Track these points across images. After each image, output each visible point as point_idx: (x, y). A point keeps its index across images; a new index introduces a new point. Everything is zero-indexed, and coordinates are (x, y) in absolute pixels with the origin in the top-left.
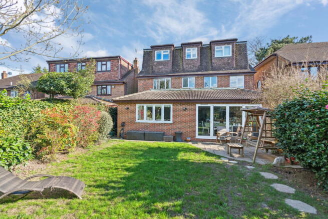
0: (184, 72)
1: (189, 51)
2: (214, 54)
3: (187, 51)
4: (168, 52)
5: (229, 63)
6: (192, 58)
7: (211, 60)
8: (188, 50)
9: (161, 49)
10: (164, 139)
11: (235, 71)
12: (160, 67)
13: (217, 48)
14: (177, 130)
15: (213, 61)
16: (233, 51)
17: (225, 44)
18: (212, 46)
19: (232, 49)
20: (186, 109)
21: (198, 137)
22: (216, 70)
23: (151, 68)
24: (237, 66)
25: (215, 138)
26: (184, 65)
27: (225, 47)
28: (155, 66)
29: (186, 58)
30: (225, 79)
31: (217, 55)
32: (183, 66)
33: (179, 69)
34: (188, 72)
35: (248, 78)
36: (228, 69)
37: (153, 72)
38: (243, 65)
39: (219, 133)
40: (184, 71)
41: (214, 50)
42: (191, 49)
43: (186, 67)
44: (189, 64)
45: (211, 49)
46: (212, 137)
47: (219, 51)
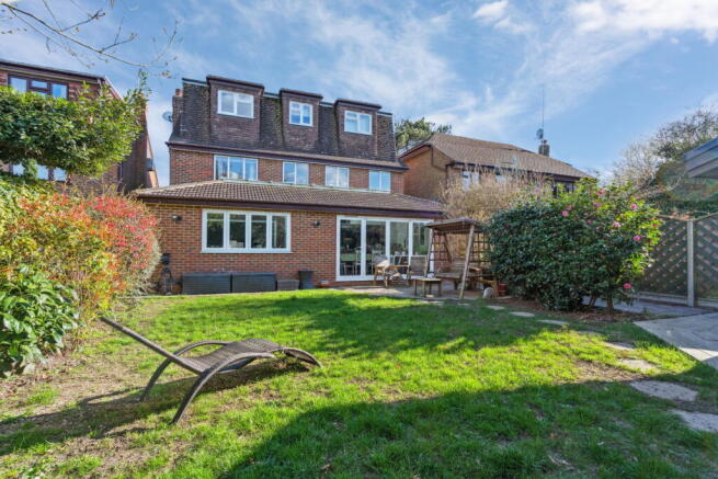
0: (287, 150)
1: (296, 109)
2: (343, 126)
3: (291, 108)
4: (250, 99)
5: (368, 147)
6: (302, 123)
7: (338, 135)
8: (294, 106)
9: (234, 90)
10: (279, 285)
11: (378, 163)
12: (232, 130)
13: (348, 114)
14: (302, 267)
15: (342, 137)
16: (373, 127)
17: (360, 110)
18: (340, 108)
19: (373, 123)
20: (318, 224)
21: (339, 278)
22: (348, 156)
23: (206, 128)
24: (380, 153)
25: (371, 278)
26: (287, 136)
27: (362, 117)
28: (219, 126)
29: (290, 122)
30: (362, 174)
31: (348, 128)
32: (283, 138)
33: (276, 142)
34: (294, 150)
35: (396, 178)
36: (366, 157)
37: (213, 139)
38: (389, 154)
39: (381, 268)
40: (285, 147)
41: (343, 117)
42: (302, 105)
43: (291, 141)
44: (296, 136)
45: (335, 114)
46: (363, 277)
47: (353, 121)
